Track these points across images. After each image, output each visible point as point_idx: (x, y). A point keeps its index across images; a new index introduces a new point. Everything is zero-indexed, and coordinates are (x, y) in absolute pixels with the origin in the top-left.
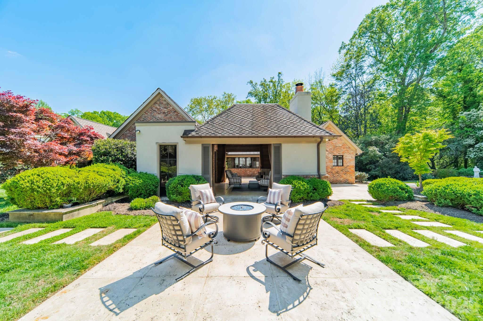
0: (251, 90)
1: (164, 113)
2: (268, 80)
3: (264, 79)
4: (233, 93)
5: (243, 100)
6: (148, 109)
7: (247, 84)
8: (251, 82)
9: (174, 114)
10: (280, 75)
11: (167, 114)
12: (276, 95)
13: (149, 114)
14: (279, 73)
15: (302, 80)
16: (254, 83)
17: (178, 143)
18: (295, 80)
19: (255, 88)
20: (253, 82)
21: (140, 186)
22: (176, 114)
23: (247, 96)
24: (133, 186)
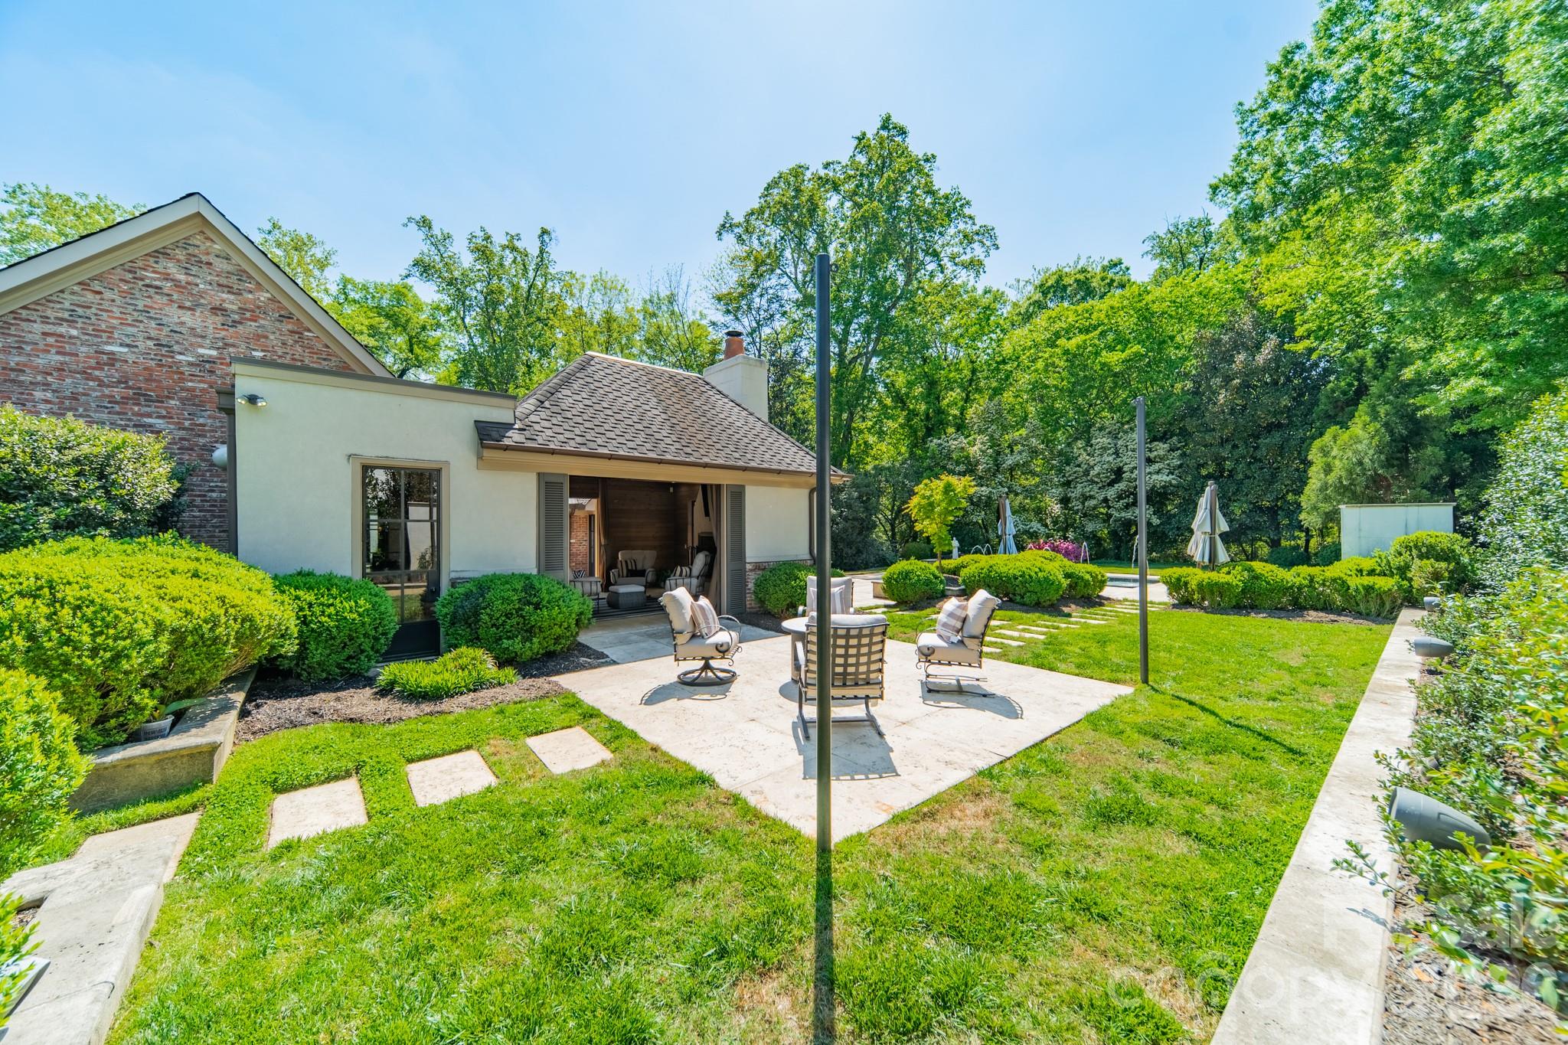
0: (422, 253)
1: (217, 310)
2: (499, 239)
3: (483, 229)
4: (317, 238)
5: (379, 281)
6: (109, 272)
7: (406, 225)
8: (425, 223)
9: (277, 324)
10: (546, 237)
11: (236, 317)
12: (527, 299)
13: (108, 294)
14: (544, 232)
15: (625, 280)
16: (436, 231)
17: (447, 463)
18: (604, 272)
19: (442, 249)
20: (434, 227)
21: (363, 624)
22: (290, 327)
23: (404, 273)
24: (332, 624)
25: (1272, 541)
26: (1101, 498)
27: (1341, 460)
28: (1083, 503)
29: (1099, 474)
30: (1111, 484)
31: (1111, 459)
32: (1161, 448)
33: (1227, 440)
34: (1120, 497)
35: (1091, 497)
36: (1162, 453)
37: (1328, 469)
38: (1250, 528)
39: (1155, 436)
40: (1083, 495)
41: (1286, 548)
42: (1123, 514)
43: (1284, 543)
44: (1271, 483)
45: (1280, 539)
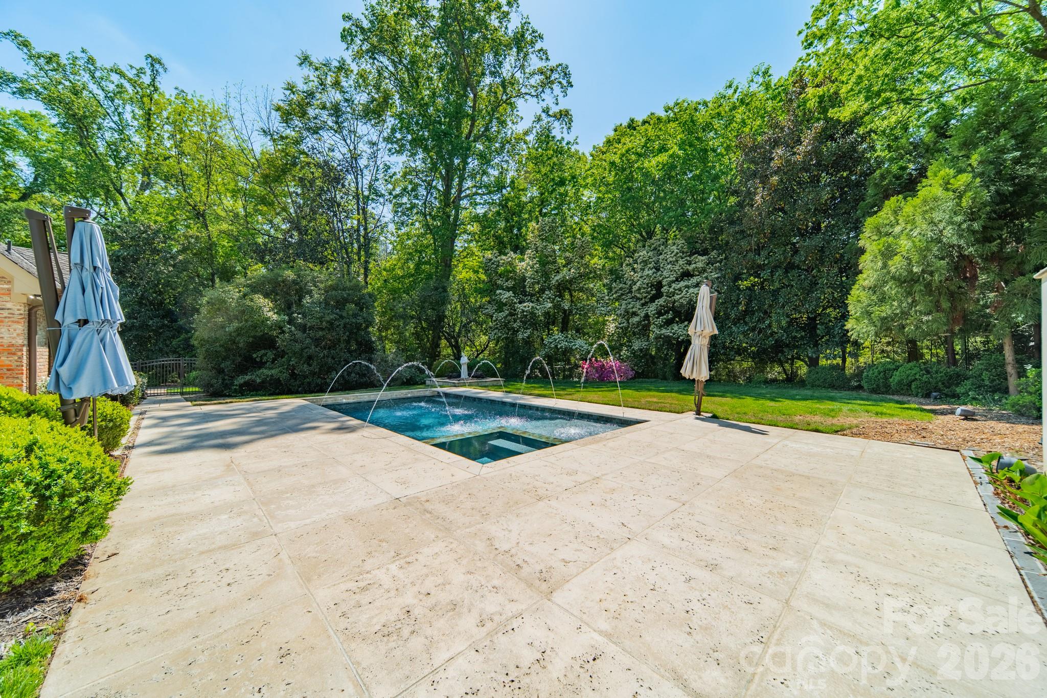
25: (810, 359)
26: (642, 315)
27: (909, 237)
28: (628, 320)
29: (639, 289)
30: (653, 299)
31: (650, 272)
32: (700, 261)
33: (763, 247)
34: (659, 314)
35: (635, 314)
36: (700, 265)
37: (888, 253)
38: (787, 346)
39: (694, 248)
40: (627, 311)
41: (824, 368)
42: (664, 331)
43: (823, 362)
44: (810, 291)
45: (818, 358)
